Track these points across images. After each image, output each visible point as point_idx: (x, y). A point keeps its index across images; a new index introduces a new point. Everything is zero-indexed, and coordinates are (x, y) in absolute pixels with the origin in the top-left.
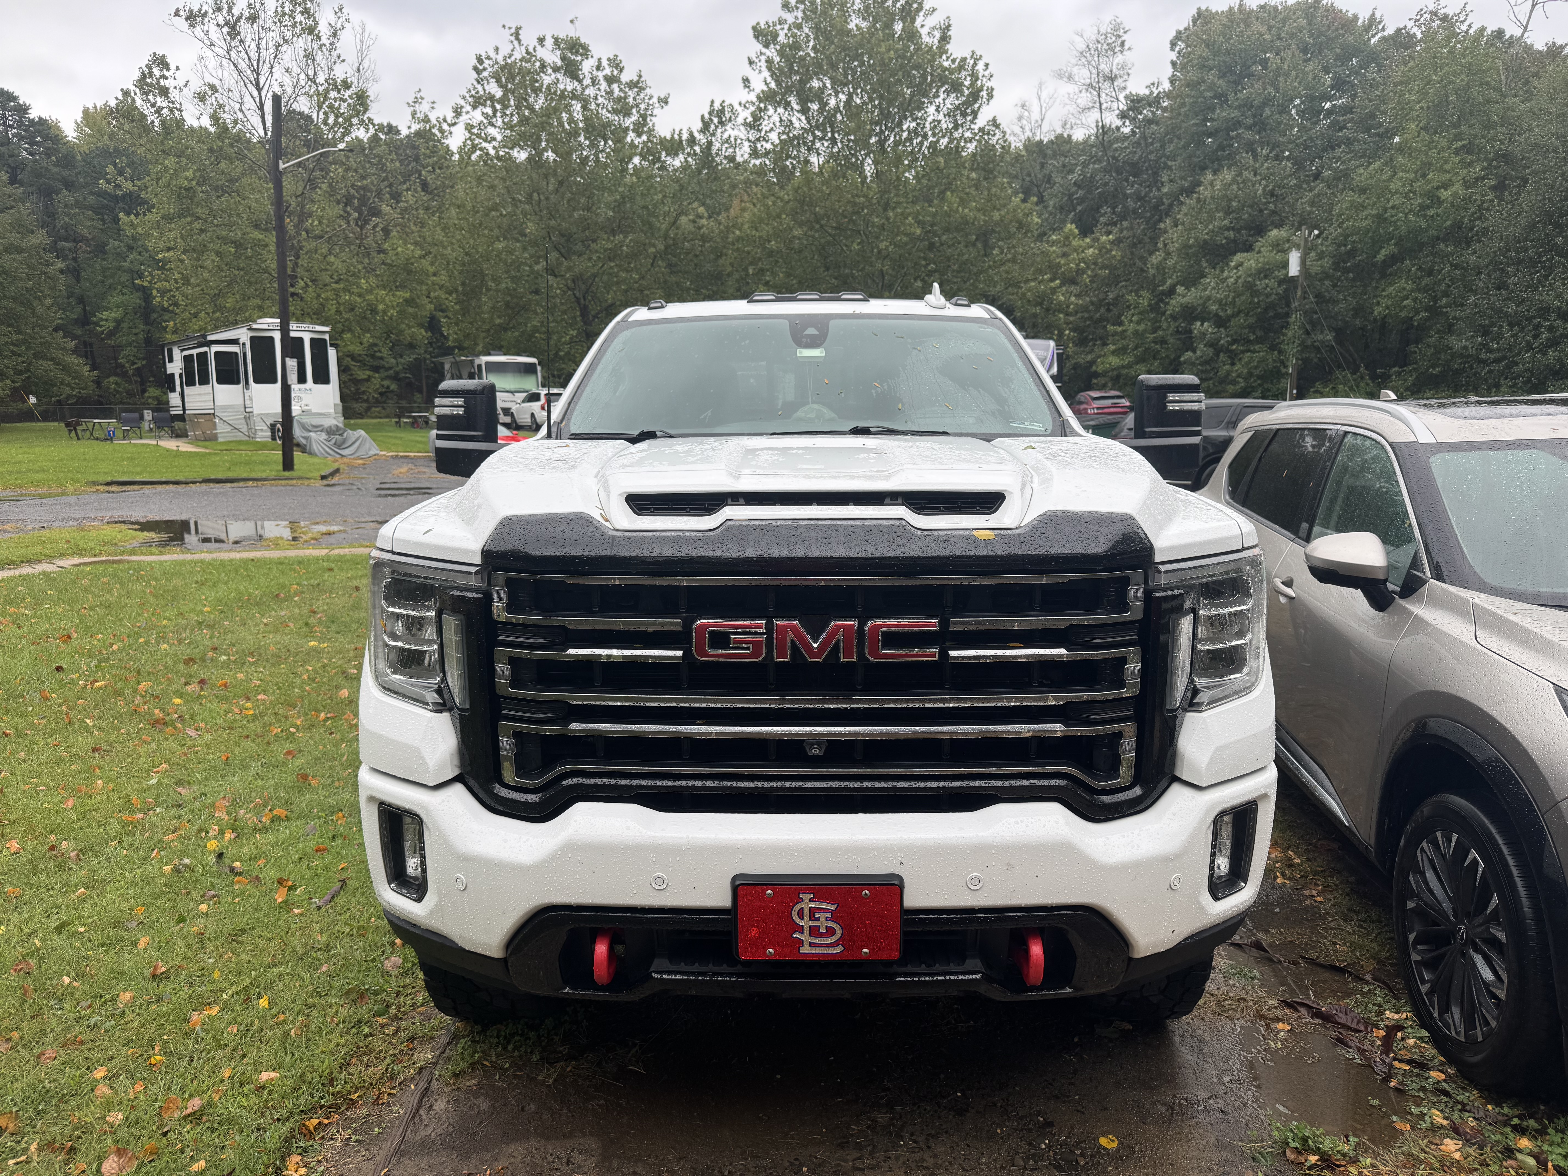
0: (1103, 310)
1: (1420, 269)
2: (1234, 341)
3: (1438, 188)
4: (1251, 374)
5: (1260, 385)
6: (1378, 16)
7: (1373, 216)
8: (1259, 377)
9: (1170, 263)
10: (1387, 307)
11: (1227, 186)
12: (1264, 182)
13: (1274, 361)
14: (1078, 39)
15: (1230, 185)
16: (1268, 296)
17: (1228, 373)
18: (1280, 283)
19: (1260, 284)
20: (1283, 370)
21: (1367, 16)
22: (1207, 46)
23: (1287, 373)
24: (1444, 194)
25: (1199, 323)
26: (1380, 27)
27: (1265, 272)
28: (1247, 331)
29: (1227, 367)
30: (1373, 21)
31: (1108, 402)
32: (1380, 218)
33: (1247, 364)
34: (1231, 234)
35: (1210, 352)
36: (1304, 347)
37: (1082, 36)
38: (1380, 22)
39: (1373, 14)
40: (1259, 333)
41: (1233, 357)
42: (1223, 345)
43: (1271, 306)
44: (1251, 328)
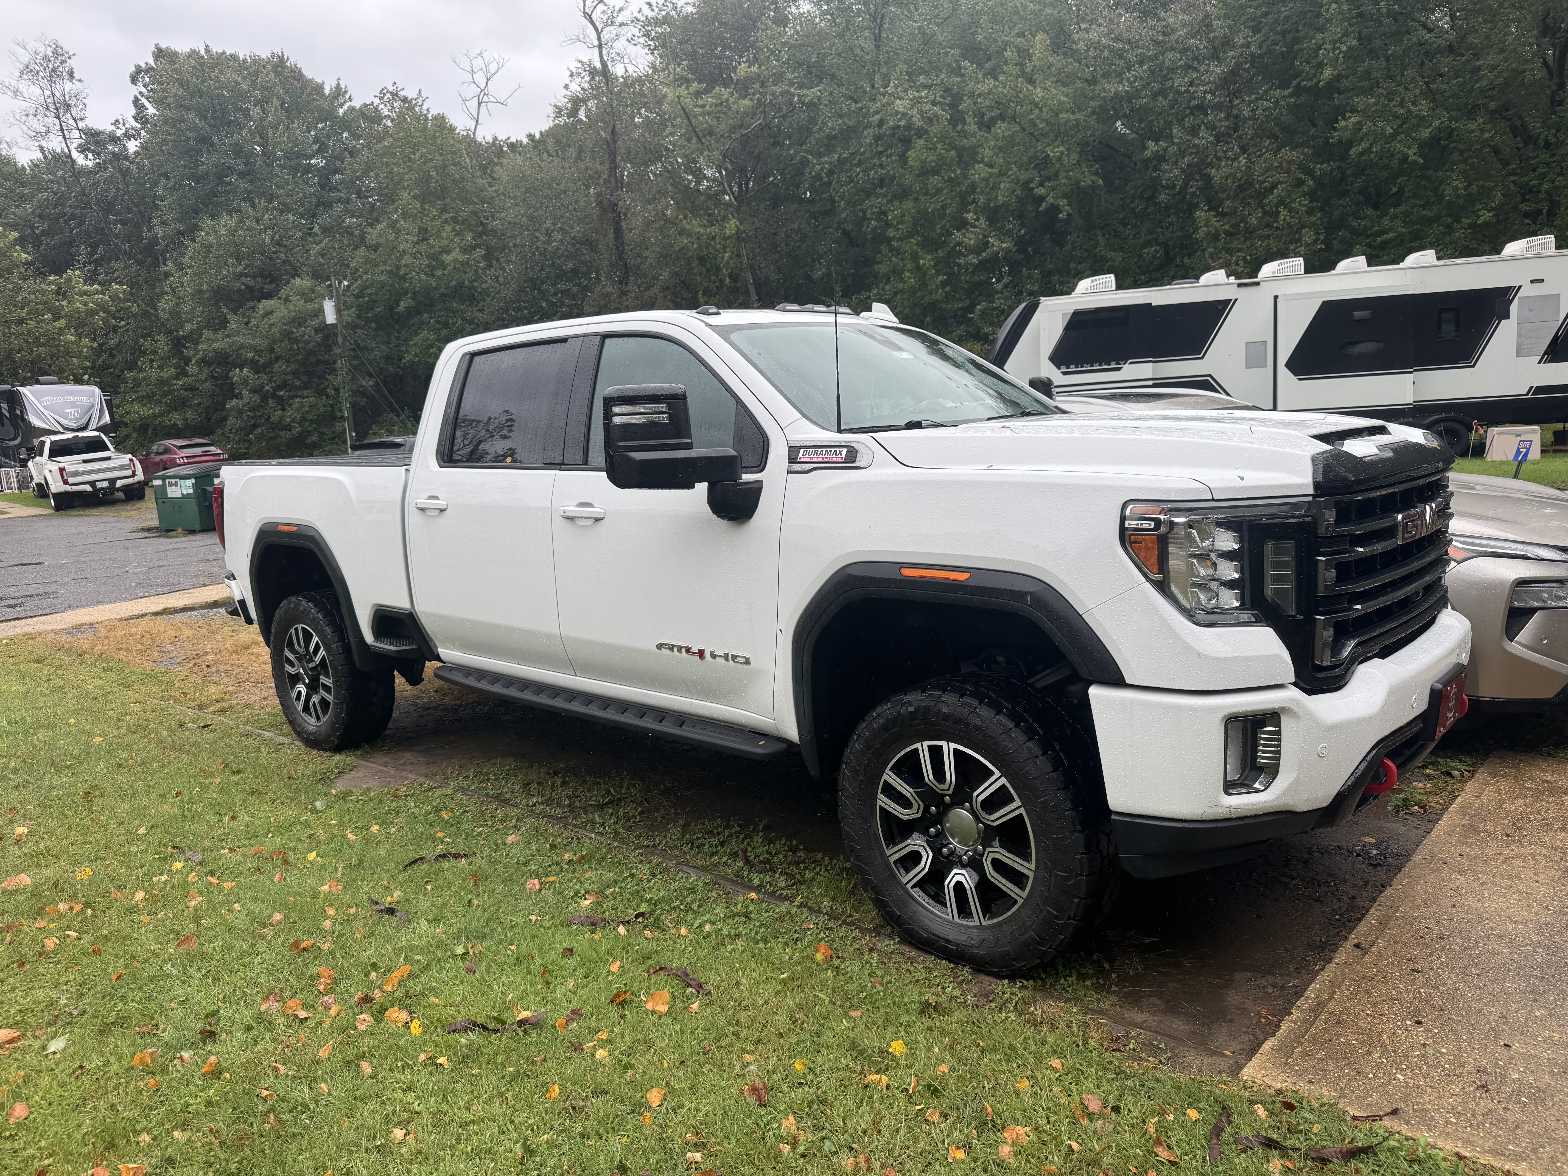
0: (105, 356)
1: (438, 322)
2: (279, 388)
3: (440, 253)
4: (304, 419)
5: (315, 429)
6: (342, 86)
7: (388, 272)
8: (312, 422)
9: (186, 308)
10: (416, 355)
11: (232, 232)
12: (269, 232)
13: (325, 406)
14: (20, 51)
15: (235, 231)
16: (307, 343)
17: (282, 418)
18: (317, 330)
19: (298, 332)
20: (339, 414)
21: (334, 85)
22: (182, 86)
23: (342, 417)
24: (448, 258)
25: (237, 370)
26: (347, 96)
27: (299, 321)
28: (291, 377)
29: (279, 413)
30: (339, 92)
31: (198, 451)
32: (394, 274)
33: (298, 410)
34: (248, 281)
35: (256, 398)
36: (354, 393)
37: (24, 47)
38: (345, 92)
39: (338, 85)
40: (305, 379)
41: (283, 404)
42: (268, 391)
43: (310, 353)
44: (295, 374)
